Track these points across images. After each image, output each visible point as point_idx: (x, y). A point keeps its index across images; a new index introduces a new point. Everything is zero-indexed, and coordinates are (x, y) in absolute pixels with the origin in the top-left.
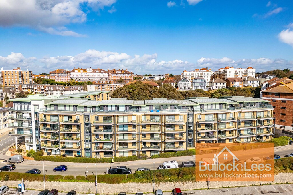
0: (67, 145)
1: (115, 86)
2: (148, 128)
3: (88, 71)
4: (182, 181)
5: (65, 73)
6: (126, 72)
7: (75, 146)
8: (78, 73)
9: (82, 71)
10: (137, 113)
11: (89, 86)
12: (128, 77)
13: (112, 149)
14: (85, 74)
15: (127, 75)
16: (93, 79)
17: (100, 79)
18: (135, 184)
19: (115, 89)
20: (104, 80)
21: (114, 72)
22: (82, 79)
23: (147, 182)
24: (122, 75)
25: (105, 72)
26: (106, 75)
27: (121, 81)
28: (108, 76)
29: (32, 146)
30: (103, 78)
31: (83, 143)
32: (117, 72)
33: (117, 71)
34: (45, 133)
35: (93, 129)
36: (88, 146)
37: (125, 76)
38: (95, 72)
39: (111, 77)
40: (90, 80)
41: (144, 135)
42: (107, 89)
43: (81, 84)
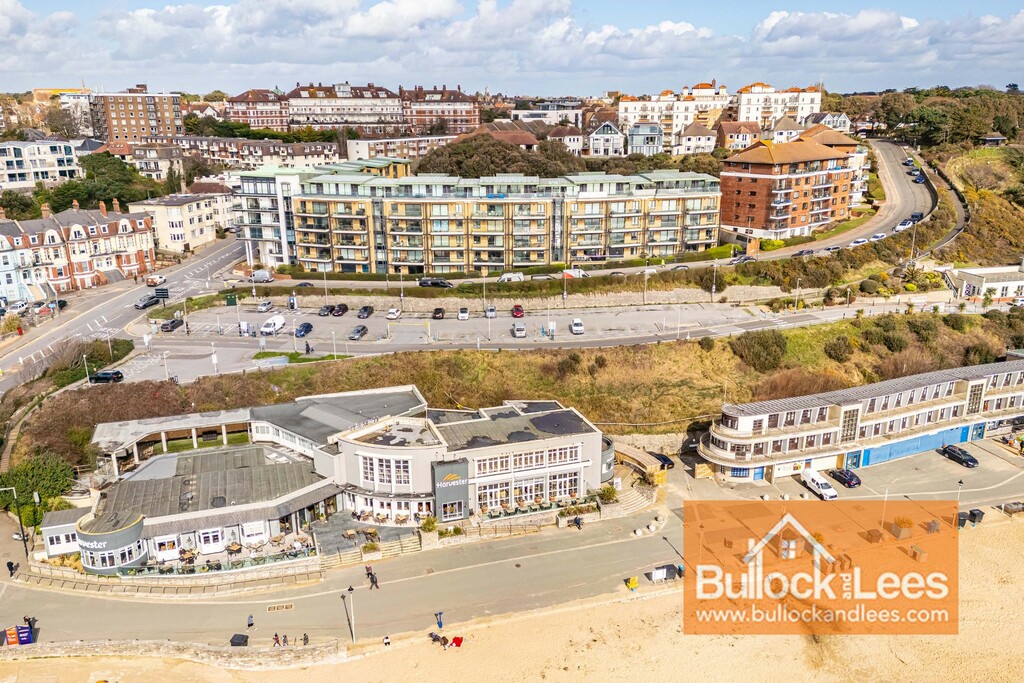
0: (345, 256)
1: (422, 145)
2: (483, 226)
3: (339, 94)
4: (526, 297)
5: (273, 102)
6: (456, 97)
7: (359, 256)
8: (312, 102)
9: (321, 94)
10: (465, 201)
11: (352, 144)
12: (464, 114)
13: (422, 261)
14: (333, 102)
15: (459, 106)
16: (356, 119)
17: (377, 118)
18: (459, 300)
19: (422, 152)
20: (389, 123)
21: (419, 95)
22: (322, 119)
23: (476, 297)
24: (445, 106)
25: (391, 96)
26: (392, 106)
27: (440, 128)
28: (400, 111)
29: (281, 260)
30: (385, 115)
31: (373, 250)
32: (428, 98)
33: (430, 92)
34: (306, 234)
35: (389, 226)
36: (381, 256)
37: (455, 112)
38: (362, 97)
39: (409, 113)
40: (346, 122)
41: (477, 238)
42: (402, 151)
43: (328, 137)
